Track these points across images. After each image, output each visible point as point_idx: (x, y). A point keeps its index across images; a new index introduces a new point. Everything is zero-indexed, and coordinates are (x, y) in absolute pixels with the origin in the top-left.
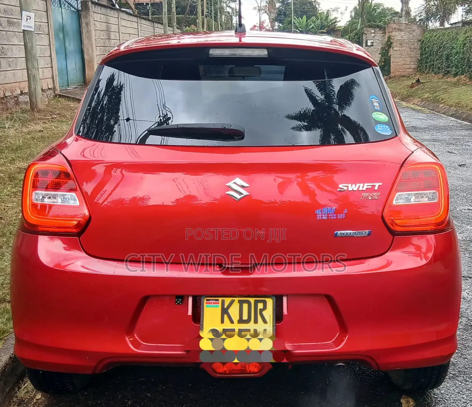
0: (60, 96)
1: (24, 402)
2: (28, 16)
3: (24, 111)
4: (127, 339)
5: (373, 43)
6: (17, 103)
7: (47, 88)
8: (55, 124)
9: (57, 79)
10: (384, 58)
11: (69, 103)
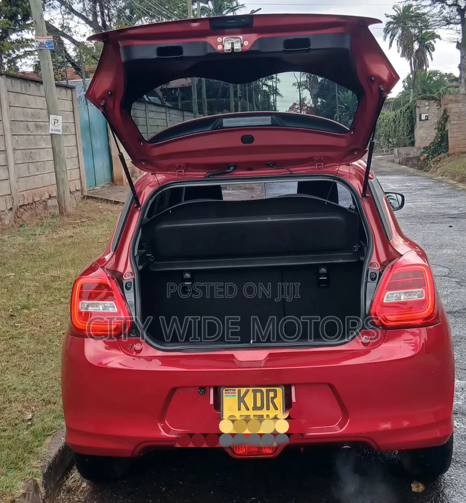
0: (88, 197)
1: (72, 490)
2: (55, 120)
3: (53, 216)
4: (159, 424)
5: (428, 116)
6: (46, 208)
7: (75, 190)
8: (84, 228)
9: (84, 179)
10: (440, 133)
11: (98, 204)
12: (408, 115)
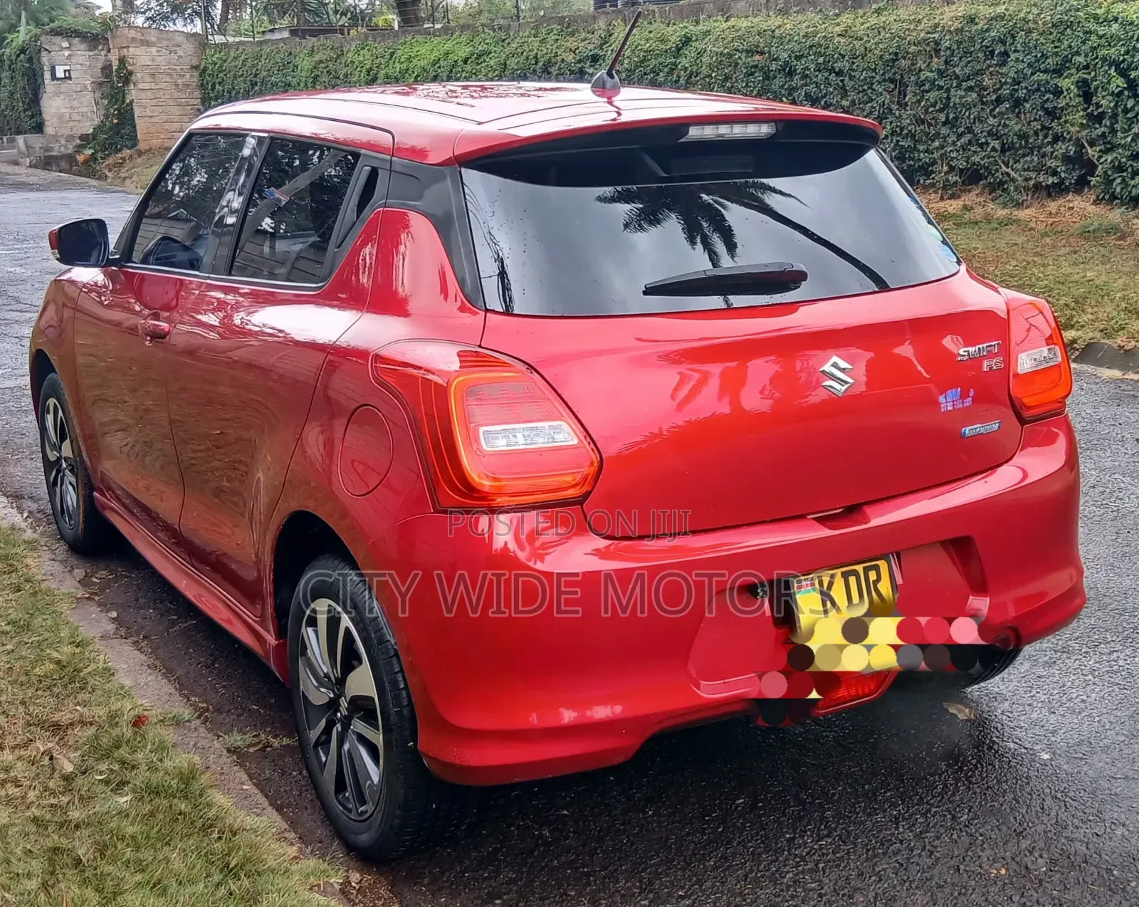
5: (69, 71)
10: (115, 107)
12: (23, 66)
